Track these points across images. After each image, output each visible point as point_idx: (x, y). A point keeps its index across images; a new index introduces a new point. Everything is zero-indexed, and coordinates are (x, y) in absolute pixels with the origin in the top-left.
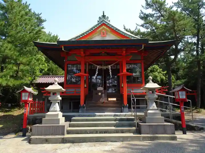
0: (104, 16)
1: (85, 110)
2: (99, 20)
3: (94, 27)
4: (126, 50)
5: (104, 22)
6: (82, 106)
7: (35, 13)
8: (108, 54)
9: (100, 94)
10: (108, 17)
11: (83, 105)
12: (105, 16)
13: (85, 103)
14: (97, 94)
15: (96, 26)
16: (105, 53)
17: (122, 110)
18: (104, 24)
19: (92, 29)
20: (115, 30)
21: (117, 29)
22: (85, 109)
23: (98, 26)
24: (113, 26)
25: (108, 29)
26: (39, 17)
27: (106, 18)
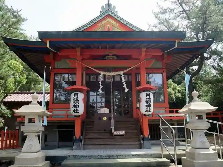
0: (109, 5)
1: (82, 145)
2: (101, 11)
3: (94, 20)
4: (146, 51)
5: (110, 13)
6: (77, 138)
7: (13, 9)
8: (118, 57)
9: (105, 119)
10: (114, 6)
11: (80, 137)
12: (111, 4)
13: (82, 134)
14: (100, 119)
15: (97, 18)
16: (113, 55)
17: (140, 144)
18: (109, 16)
19: (91, 22)
20: (125, 24)
21: (128, 23)
22: (82, 143)
23: (100, 18)
24: (122, 19)
25: (114, 23)
26: (18, 14)
27: (112, 7)
